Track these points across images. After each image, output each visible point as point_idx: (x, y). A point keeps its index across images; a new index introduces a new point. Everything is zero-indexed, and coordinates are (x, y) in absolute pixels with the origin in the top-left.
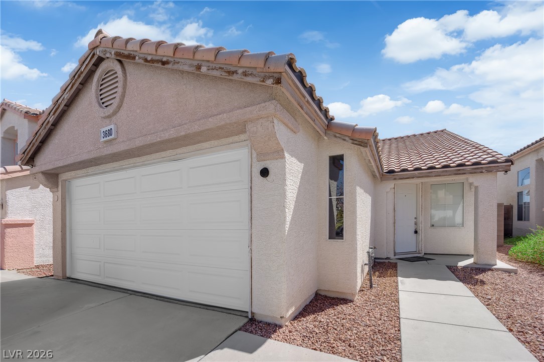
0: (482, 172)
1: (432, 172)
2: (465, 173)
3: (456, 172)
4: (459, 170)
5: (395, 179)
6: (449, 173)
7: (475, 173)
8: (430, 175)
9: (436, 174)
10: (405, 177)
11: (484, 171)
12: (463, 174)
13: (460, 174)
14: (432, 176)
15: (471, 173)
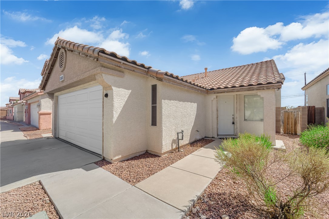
0: (264, 89)
1: (234, 89)
2: (254, 90)
3: (249, 89)
4: (250, 88)
5: (215, 93)
6: (244, 90)
7: (260, 89)
8: (233, 91)
9: (237, 90)
10: (220, 92)
11: (265, 88)
12: (252, 90)
13: (251, 90)
14: (235, 92)
15: (257, 90)
